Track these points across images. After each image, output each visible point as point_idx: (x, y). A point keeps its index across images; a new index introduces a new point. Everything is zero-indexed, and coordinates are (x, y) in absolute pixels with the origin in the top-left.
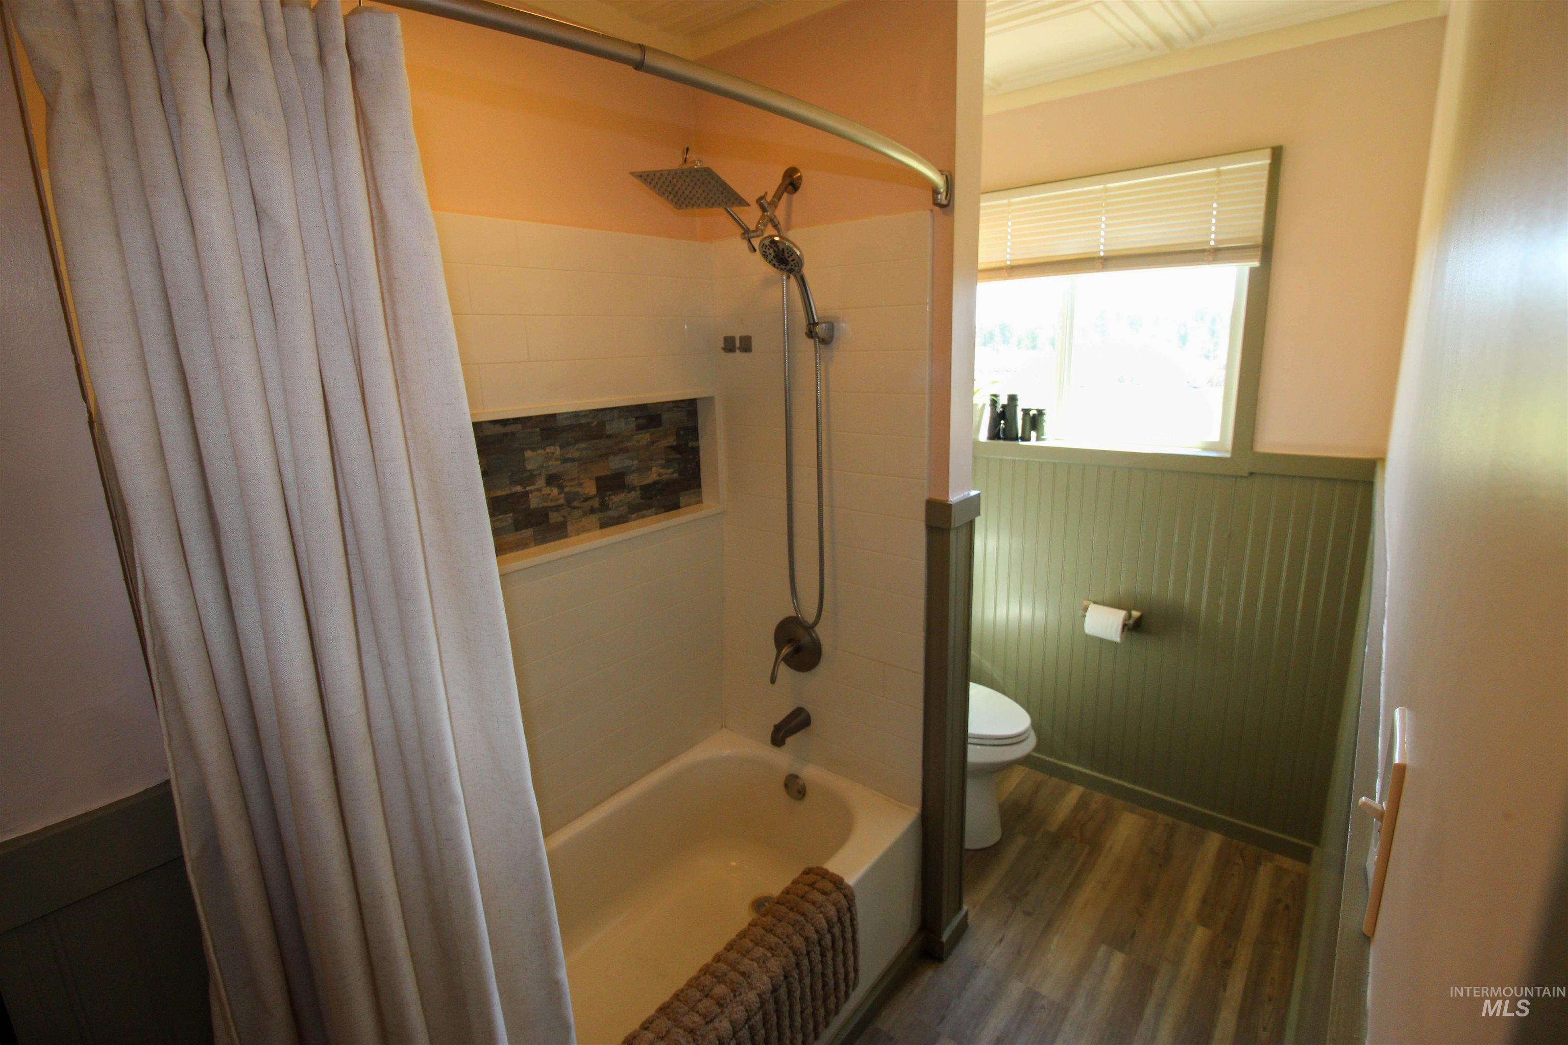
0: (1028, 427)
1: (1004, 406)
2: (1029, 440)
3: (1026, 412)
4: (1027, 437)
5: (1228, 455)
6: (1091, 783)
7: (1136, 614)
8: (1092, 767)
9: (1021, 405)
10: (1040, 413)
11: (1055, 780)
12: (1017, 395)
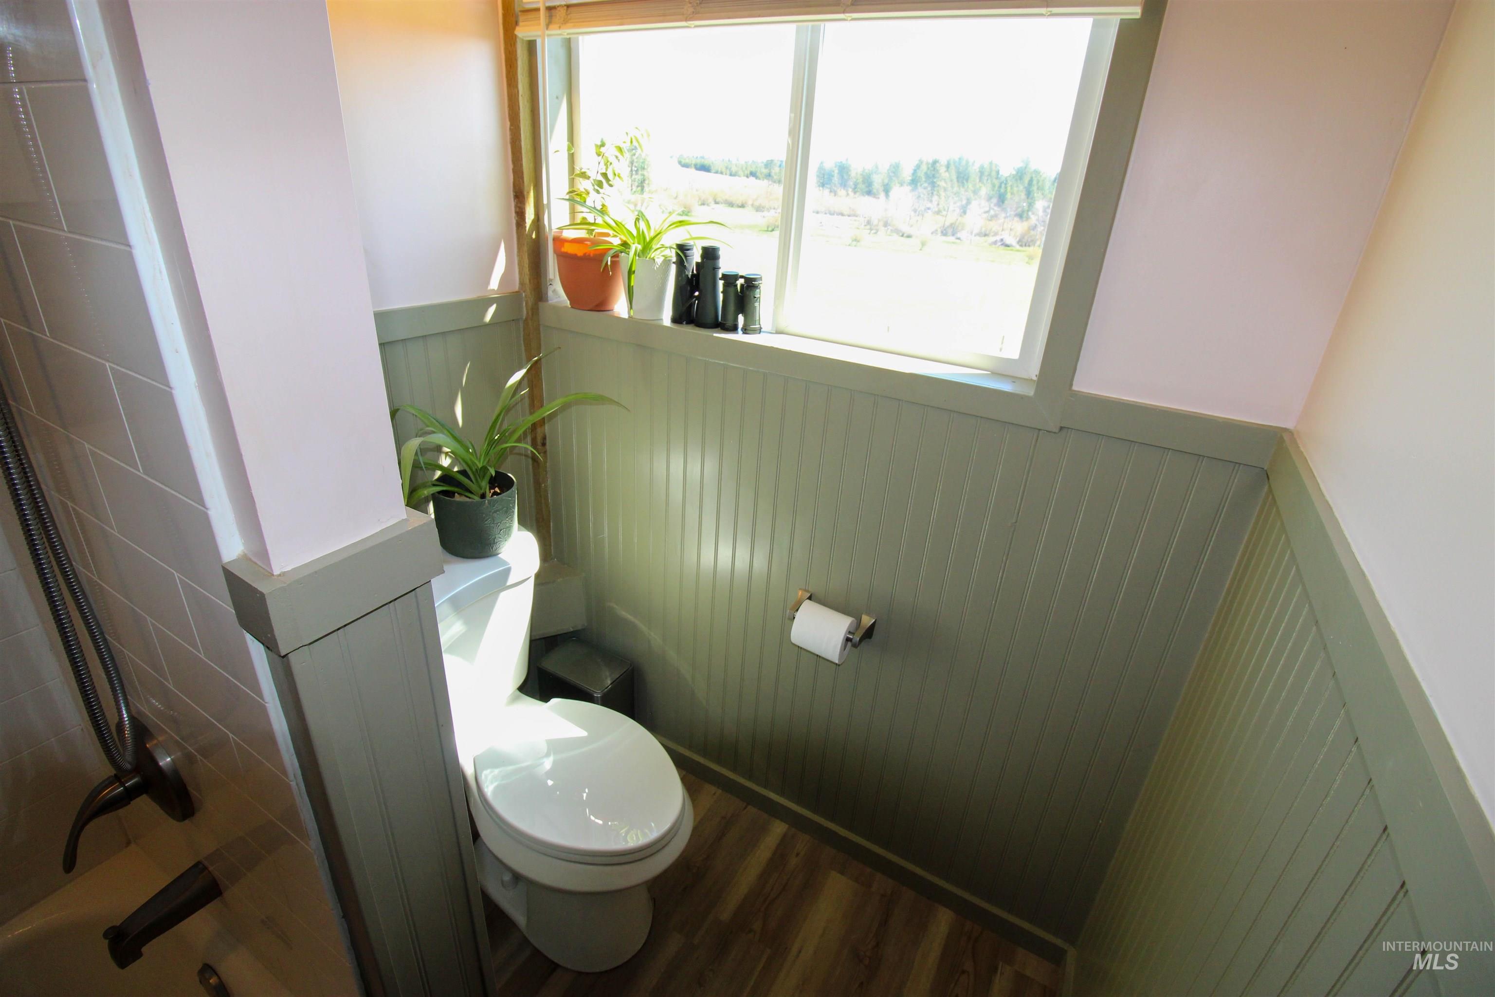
0: (732, 307)
1: (698, 264)
2: (734, 329)
3: (729, 280)
4: (729, 323)
5: (1030, 392)
6: (796, 822)
7: (867, 621)
8: (799, 802)
9: (725, 266)
10: (751, 284)
11: (752, 810)
12: (719, 248)
